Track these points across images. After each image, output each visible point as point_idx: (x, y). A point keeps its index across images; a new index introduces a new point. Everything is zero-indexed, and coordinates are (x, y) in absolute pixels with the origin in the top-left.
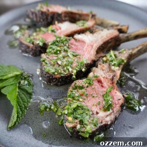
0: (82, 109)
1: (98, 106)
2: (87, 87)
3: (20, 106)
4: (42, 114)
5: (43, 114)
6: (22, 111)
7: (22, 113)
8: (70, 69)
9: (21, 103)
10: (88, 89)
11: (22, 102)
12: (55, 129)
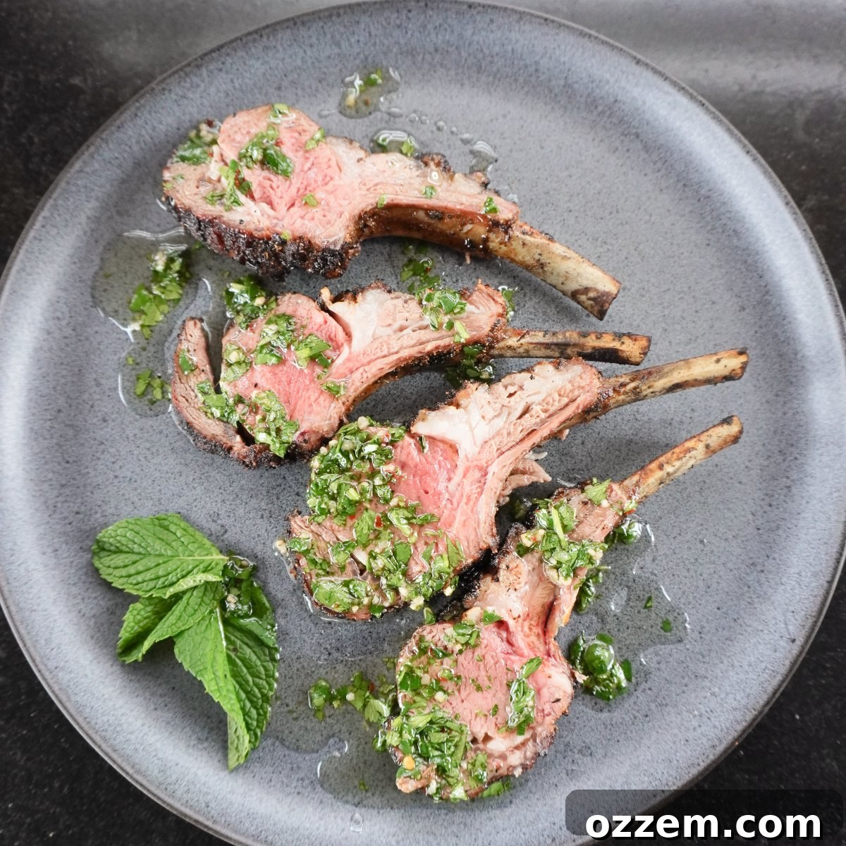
0: (442, 730)
1: (492, 719)
2: (461, 652)
3: (247, 693)
4: (320, 715)
5: (324, 716)
6: (255, 708)
7: (259, 714)
8: (404, 592)
9: (247, 682)
10: (461, 658)
11: (250, 679)
12: (365, 762)
